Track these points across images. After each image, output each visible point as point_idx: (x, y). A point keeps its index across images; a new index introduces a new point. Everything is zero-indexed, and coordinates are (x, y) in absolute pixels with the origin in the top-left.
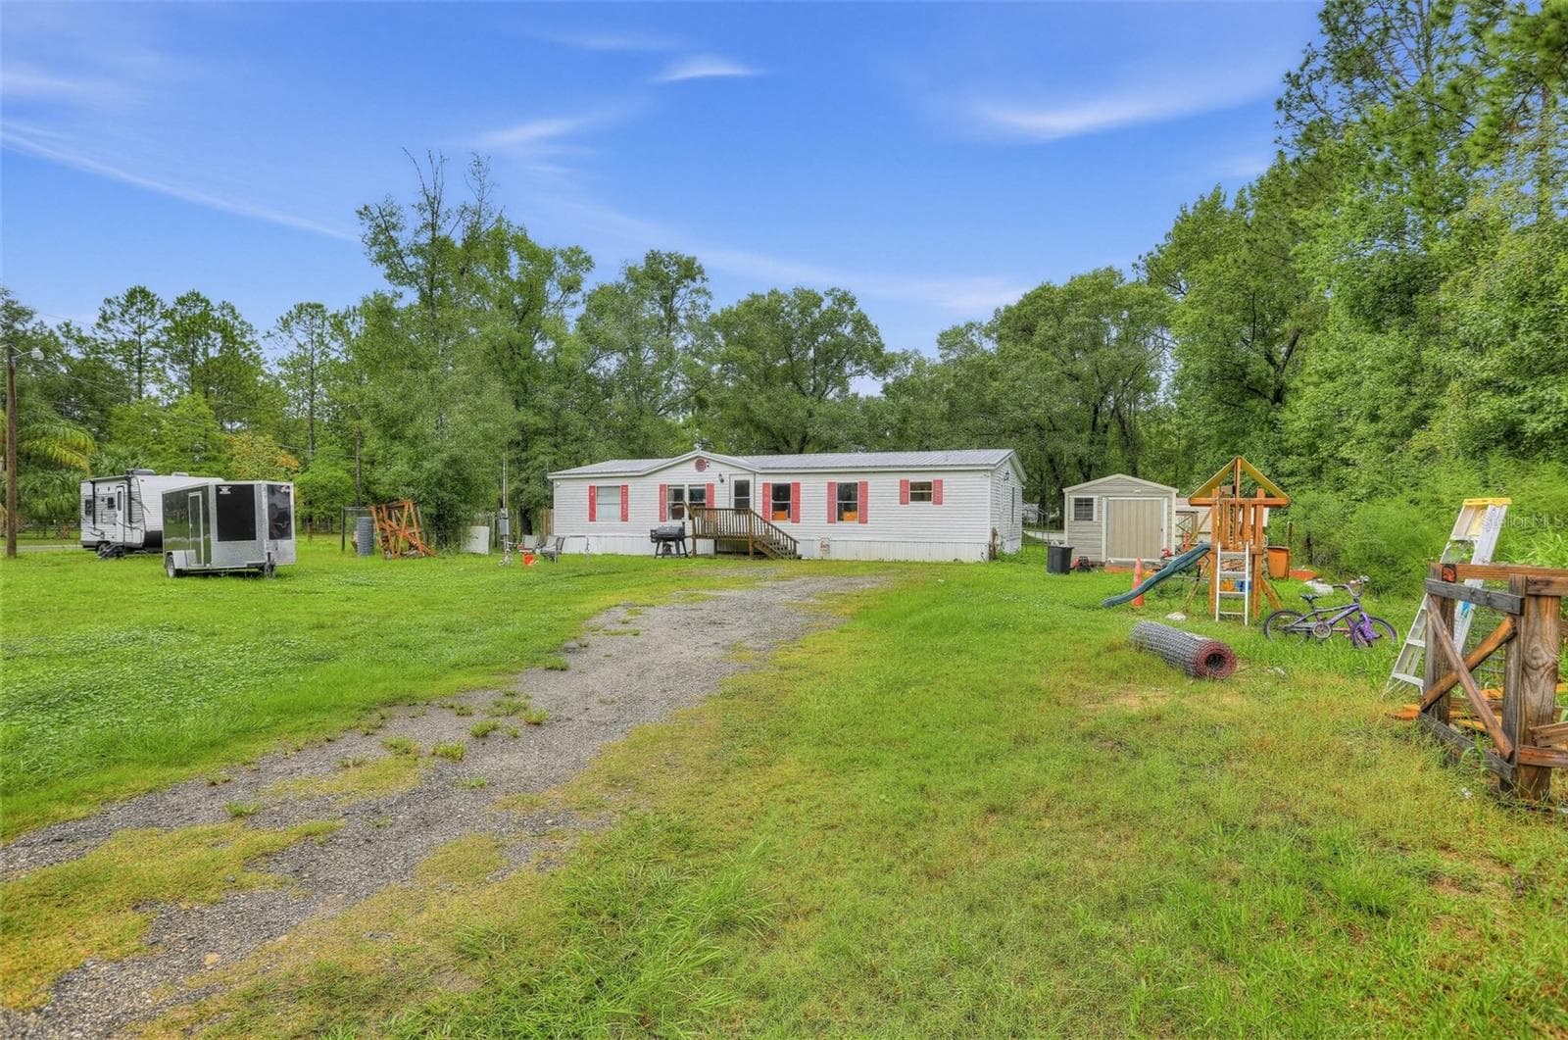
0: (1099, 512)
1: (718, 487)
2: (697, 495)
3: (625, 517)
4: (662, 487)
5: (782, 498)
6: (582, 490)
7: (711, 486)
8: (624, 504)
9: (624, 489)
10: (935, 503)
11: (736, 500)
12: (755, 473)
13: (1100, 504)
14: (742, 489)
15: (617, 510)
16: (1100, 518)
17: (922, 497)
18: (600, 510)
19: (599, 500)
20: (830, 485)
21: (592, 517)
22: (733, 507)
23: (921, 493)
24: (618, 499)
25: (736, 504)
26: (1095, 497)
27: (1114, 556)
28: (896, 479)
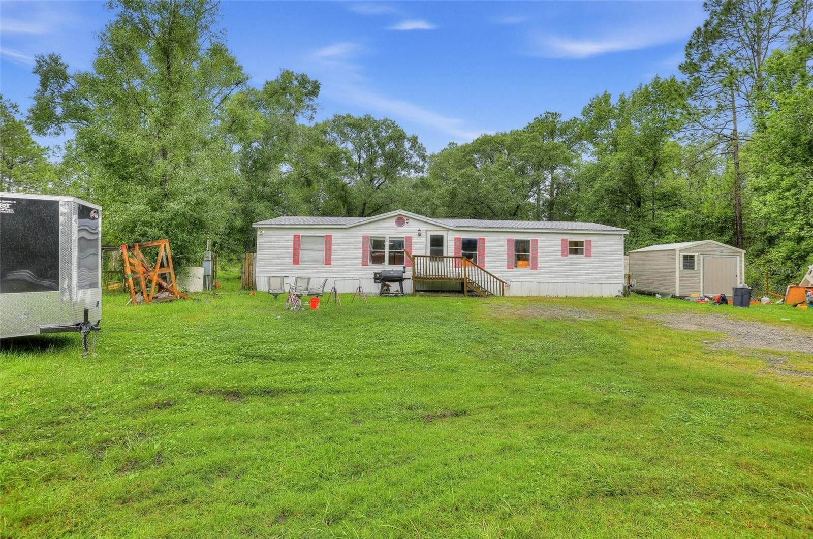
0: (699, 264)
1: (415, 239)
2: (397, 245)
3: (328, 262)
4: (365, 238)
5: (470, 248)
6: (287, 239)
7: (409, 239)
8: (328, 250)
9: (328, 239)
10: (586, 256)
11: (431, 250)
12: (448, 229)
13: (699, 260)
14: (437, 242)
15: (321, 255)
16: (699, 268)
17: (575, 252)
18: (303, 255)
19: (302, 247)
20: (509, 240)
21: (296, 261)
22: (429, 254)
23: (575, 248)
24: (323, 247)
25: (431, 254)
26: (696, 254)
27: (713, 293)
28: (558, 239)
